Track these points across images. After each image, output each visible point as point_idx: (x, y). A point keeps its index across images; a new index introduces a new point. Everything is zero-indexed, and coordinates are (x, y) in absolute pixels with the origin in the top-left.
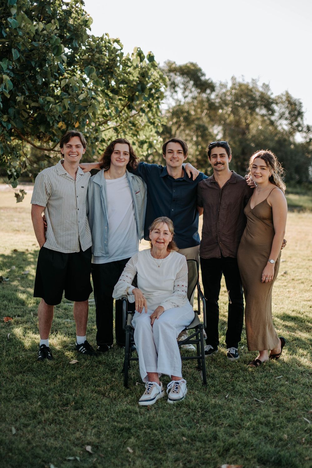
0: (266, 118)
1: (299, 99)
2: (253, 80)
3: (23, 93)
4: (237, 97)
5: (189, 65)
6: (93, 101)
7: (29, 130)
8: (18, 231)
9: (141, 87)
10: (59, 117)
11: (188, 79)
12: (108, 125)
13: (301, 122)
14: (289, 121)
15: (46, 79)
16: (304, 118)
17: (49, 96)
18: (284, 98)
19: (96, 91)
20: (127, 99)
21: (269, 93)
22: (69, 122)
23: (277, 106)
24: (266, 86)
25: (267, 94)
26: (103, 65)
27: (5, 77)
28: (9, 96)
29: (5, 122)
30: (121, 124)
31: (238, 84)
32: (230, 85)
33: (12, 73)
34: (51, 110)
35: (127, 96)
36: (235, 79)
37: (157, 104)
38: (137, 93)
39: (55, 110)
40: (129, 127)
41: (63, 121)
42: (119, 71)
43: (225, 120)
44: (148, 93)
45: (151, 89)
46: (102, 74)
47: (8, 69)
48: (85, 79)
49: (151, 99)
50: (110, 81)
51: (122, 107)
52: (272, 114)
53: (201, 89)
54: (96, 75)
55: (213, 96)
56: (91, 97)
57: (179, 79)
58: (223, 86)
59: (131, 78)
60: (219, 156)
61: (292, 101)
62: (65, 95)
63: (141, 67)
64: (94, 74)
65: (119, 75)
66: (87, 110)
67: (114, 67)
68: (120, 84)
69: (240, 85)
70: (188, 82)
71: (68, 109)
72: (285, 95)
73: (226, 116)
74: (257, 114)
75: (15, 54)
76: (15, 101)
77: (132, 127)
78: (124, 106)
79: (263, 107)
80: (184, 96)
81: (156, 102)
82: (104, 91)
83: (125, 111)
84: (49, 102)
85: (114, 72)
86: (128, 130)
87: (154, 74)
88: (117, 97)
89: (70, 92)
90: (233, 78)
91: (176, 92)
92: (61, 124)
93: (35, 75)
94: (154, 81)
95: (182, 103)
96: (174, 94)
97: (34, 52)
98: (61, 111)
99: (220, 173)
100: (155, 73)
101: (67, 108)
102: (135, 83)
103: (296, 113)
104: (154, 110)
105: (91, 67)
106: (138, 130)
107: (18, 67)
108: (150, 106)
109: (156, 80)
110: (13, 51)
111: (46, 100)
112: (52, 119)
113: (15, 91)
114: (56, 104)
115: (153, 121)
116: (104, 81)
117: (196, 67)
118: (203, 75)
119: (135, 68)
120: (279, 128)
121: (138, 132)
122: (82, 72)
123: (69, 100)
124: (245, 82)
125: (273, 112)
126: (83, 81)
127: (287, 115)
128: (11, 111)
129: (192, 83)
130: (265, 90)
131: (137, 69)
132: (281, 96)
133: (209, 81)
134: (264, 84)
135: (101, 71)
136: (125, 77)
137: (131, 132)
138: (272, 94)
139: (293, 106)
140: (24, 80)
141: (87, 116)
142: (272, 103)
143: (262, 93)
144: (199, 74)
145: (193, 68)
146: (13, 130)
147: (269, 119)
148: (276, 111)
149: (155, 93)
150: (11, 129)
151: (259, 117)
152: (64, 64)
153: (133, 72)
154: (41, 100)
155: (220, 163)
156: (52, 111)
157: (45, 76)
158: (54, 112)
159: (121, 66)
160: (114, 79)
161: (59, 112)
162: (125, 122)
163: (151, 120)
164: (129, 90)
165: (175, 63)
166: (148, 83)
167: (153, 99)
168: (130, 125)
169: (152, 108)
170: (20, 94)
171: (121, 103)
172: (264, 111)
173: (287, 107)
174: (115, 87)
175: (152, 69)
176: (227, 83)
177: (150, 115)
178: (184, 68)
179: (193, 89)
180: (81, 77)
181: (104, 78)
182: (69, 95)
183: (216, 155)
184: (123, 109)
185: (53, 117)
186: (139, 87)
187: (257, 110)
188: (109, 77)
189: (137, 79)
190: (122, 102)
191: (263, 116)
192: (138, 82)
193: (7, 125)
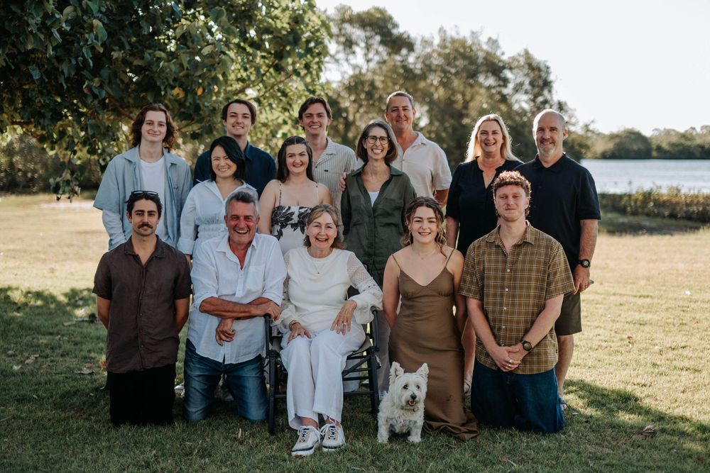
0: (494, 91)
1: (545, 61)
2: (473, 33)
3: (122, 47)
4: (449, 59)
5: (372, 11)
6: (223, 57)
7: (131, 101)
9: (293, 37)
10: (175, 80)
11: (373, 33)
12: (246, 95)
13: (548, 97)
14: (531, 96)
15: (155, 27)
16: (554, 91)
17: (160, 50)
18: (522, 60)
19: (227, 43)
20: (273, 56)
21: (498, 53)
22: (189, 88)
23: (512, 72)
24: (493, 42)
25: (495, 54)
26: (237, 7)
27: (96, 22)
28: (101, 50)
29: (96, 88)
30: (265, 93)
31: (449, 40)
32: (437, 41)
33: (105, 17)
34: (162, 70)
35: (273, 52)
36: (445, 32)
37: (317, 63)
38: (288, 48)
39: (168, 70)
40: (277, 98)
41: (180, 86)
42: (261, 15)
43: (431, 95)
44: (304, 48)
45: (308, 41)
46: (236, 19)
47: (100, 11)
48: (212, 27)
49: (309, 56)
50: (247, 28)
51: (267, 69)
52: (505, 86)
53: (392, 48)
54: (227, 20)
55: (411, 59)
56: (220, 51)
57: (357, 33)
58: (426, 43)
59: (279, 25)
61: (534, 64)
62: (182, 48)
63: (293, 8)
64: (224, 18)
65: (261, 21)
66: (215, 70)
67: (254, 10)
68: (262, 34)
69: (453, 41)
70: (371, 37)
71: (187, 69)
72: (523, 56)
73: (432, 89)
74: (481, 85)
76: (110, 58)
77: (281, 98)
78: (269, 66)
79: (490, 74)
80: (366, 59)
81: (317, 59)
82: (240, 45)
83: (271, 74)
84: (159, 59)
85: (254, 17)
86: (276, 102)
87: (313, 20)
88: (259, 53)
89: (190, 44)
90: (441, 30)
91: (354, 53)
92: (176, 91)
93: (138, 21)
94: (313, 30)
95: (364, 71)
96: (351, 57)
98: (177, 71)
100: (314, 18)
101: (185, 68)
102: (284, 32)
103: (541, 83)
104: (314, 72)
105: (220, 8)
106: (291, 102)
107: (114, 10)
108: (307, 66)
109: (316, 28)
111: (154, 56)
112: (163, 83)
113: (110, 44)
114: (169, 61)
115: (312, 89)
116: (238, 30)
117: (383, 14)
118: (395, 26)
119: (284, 10)
120: (516, 107)
121: (291, 105)
122: (206, 16)
123: (188, 55)
124: (461, 36)
125: (505, 82)
126: (209, 30)
127: (527, 86)
128: (105, 73)
129: (378, 38)
130: (492, 48)
131: (287, 12)
132: (518, 57)
133: (405, 36)
134: (490, 39)
135: (234, 15)
136: (270, 24)
137: (281, 106)
138: (503, 54)
139: (536, 72)
140: (122, 28)
141: (215, 80)
142: (504, 68)
143: (488, 53)
144: (390, 26)
145: (378, 15)
146: (107, 101)
147: (500, 93)
148: (510, 80)
149: (315, 47)
150: (105, 99)
151: (483, 91)
152: (180, 6)
153: (282, 16)
154: (147, 56)
156: (163, 72)
157: (152, 23)
158: (167, 74)
159: (264, 8)
160: (253, 27)
161: (175, 73)
162: (271, 91)
163: (310, 87)
164: (276, 43)
165: (350, 8)
166: (303, 32)
167: (311, 56)
168: (279, 94)
169: (311, 70)
170: (117, 48)
171: (264, 62)
172: (491, 81)
173: (527, 75)
174: (256, 38)
175: (310, 12)
176: (433, 38)
177: (308, 79)
178: (364, 16)
179: (381, 49)
180: (206, 23)
181: (239, 25)
182: (189, 48)
184: (268, 71)
185: (165, 80)
186: (291, 38)
187: (481, 79)
188: (247, 23)
189: (287, 26)
190: (267, 61)
191: (489, 88)
192: (289, 30)
193: (99, 92)
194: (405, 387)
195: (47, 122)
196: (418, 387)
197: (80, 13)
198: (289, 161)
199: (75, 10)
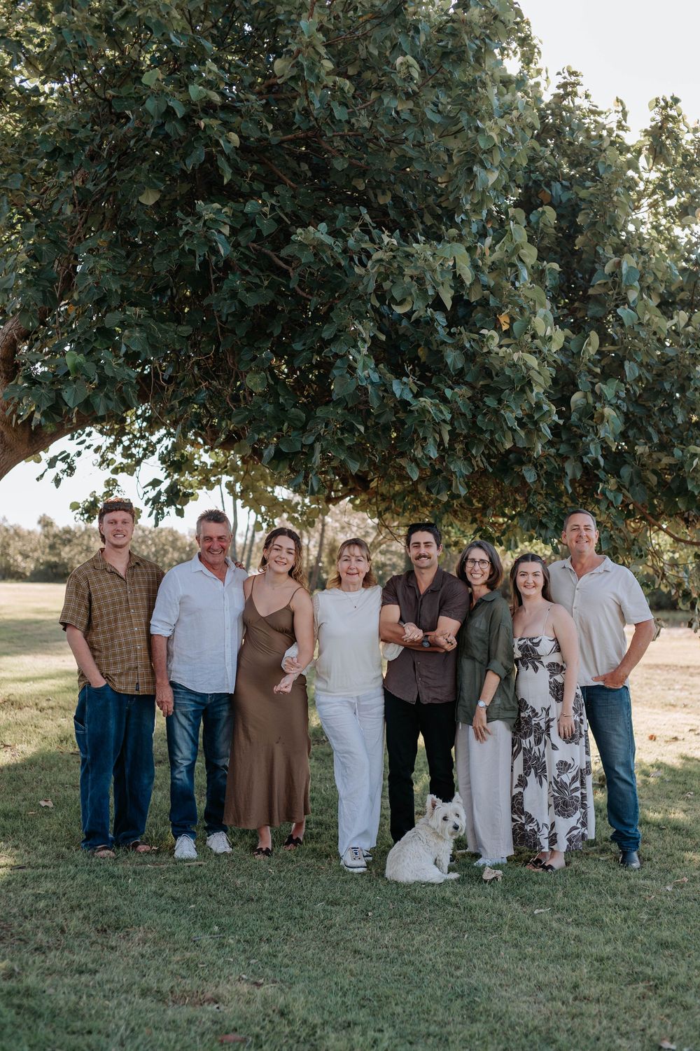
3: (648, 439)
8: (674, 706)
29: (611, 491)
33: (625, 404)
34: (696, 470)
47: (618, 397)
60: (422, 545)
75: (631, 370)
84: (693, 456)
97: (670, 364)
99: (423, 571)
110: (627, 365)
111: (687, 452)
128: (626, 471)
140: (650, 416)
146: (631, 505)
150: (628, 503)
154: (679, 451)
155: (425, 556)
170: (642, 441)
183: (418, 543)
193: (615, 497)
194: (445, 819)
195: (549, 534)
196: (457, 815)
197: (591, 400)
198: (521, 580)
199: (585, 397)
